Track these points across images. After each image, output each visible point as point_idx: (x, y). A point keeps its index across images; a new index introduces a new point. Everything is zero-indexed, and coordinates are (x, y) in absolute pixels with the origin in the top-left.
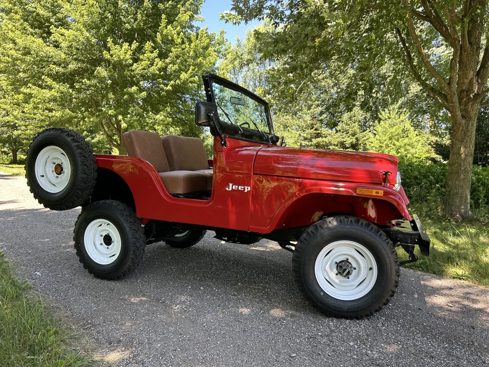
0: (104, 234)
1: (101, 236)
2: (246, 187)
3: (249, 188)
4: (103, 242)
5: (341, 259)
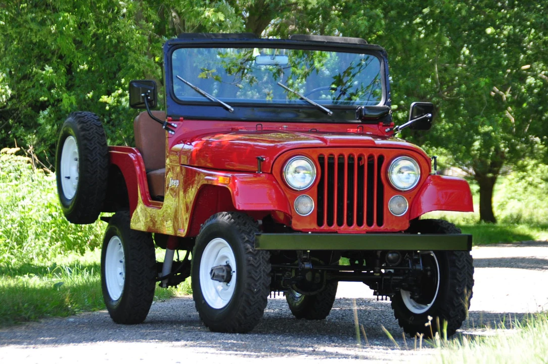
3: (178, 181)
5: (224, 263)
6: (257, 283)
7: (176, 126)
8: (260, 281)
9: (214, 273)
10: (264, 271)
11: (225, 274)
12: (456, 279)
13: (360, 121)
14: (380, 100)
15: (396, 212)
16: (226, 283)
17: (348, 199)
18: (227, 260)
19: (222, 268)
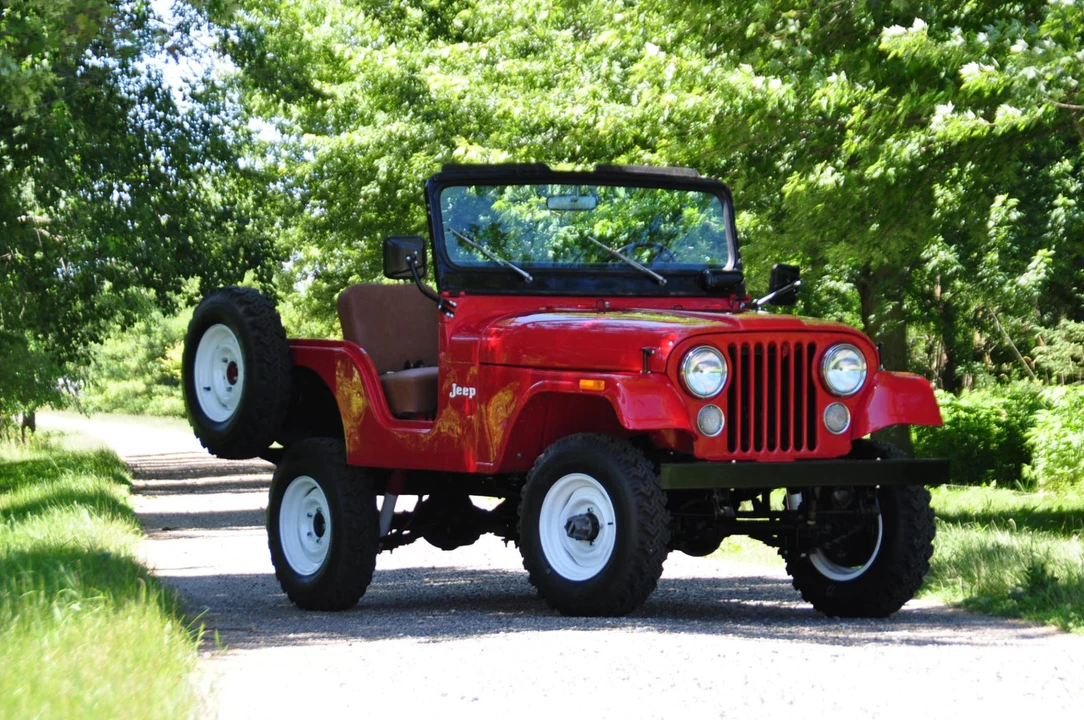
0: (314, 513)
1: (309, 516)
2: (471, 389)
3: (474, 389)
4: (313, 530)
5: (583, 511)
6: (654, 541)
7: (455, 304)
8: (657, 537)
9: (574, 527)
10: (662, 520)
11: (589, 527)
12: (913, 527)
13: (704, 293)
14: (726, 261)
15: (835, 428)
16: (588, 543)
17: (768, 410)
18: (589, 506)
19: (584, 520)
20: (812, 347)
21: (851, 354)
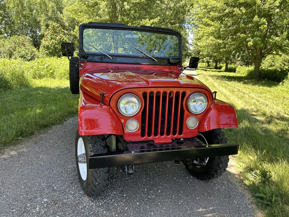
7: (83, 65)
8: (100, 178)
12: (221, 160)
13: (169, 64)
15: (191, 127)
17: (162, 117)
20: (184, 94)
21: (202, 98)
